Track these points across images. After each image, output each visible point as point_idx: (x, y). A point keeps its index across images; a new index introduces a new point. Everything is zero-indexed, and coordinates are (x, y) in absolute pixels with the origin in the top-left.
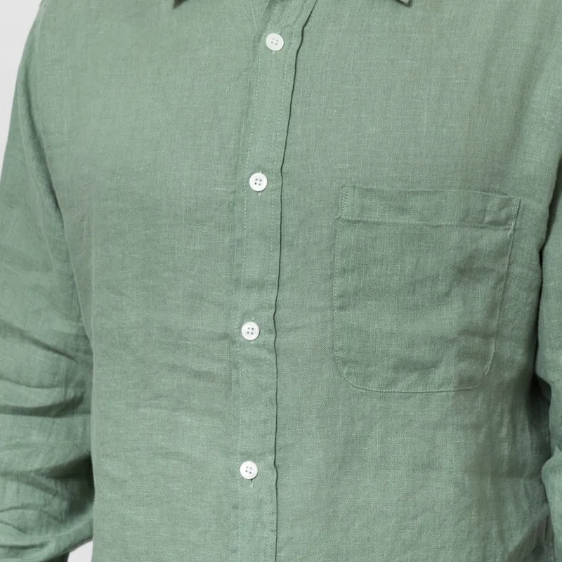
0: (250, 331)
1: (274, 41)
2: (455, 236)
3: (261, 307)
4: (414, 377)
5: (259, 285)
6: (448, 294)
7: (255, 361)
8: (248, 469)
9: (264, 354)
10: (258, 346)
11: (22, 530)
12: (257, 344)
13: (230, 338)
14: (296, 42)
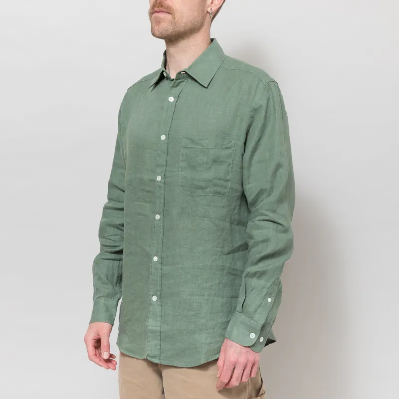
0: (159, 178)
1: (171, 99)
2: (212, 152)
3: (162, 172)
4: (200, 191)
5: (162, 166)
6: (210, 168)
7: (160, 187)
8: (158, 217)
9: (162, 185)
10: (161, 182)
11: (115, 241)
12: (160, 182)
13: (154, 181)
14: (176, 99)
